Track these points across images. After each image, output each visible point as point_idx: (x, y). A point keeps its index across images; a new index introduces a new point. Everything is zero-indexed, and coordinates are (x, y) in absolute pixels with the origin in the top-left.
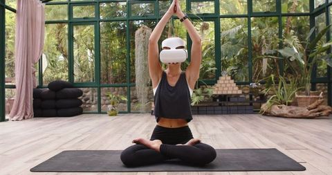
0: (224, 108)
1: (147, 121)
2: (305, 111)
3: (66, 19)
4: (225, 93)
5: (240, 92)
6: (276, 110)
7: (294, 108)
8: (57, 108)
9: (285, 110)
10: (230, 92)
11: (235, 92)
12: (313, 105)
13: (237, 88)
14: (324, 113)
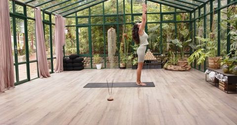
0: (149, 66)
1: (114, 72)
2: (180, 68)
3: (75, 25)
4: (148, 59)
5: (155, 59)
6: (169, 67)
7: (176, 66)
8: (73, 67)
9: (173, 67)
10: (151, 59)
11: (153, 59)
12: (183, 66)
13: (154, 57)
14: (188, 69)
